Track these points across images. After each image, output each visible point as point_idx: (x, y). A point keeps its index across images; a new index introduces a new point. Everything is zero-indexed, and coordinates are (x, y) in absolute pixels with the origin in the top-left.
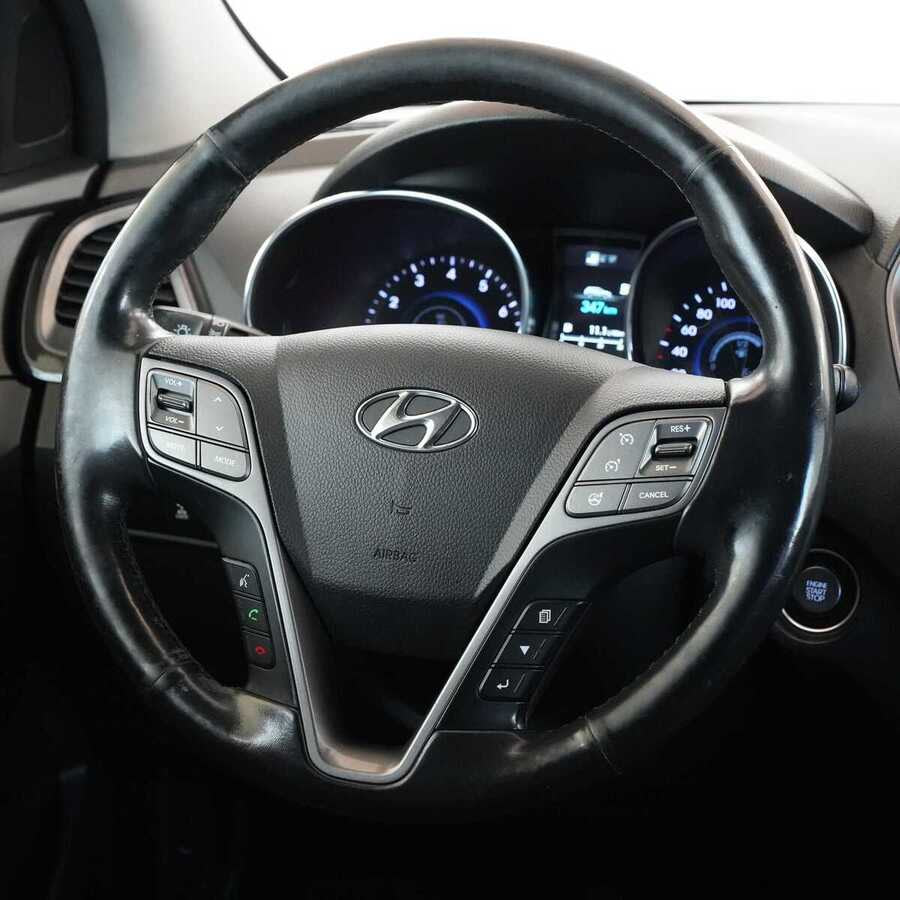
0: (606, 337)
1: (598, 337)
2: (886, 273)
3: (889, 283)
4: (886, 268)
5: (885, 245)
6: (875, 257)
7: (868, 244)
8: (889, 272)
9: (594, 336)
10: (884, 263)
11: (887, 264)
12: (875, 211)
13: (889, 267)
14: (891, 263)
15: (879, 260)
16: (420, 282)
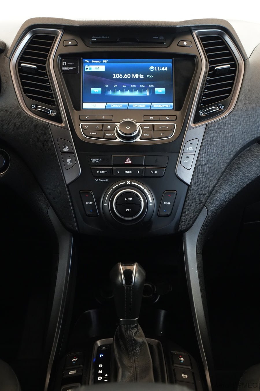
2: (9, 60)
3: (11, 63)
4: (9, 59)
5: (8, 51)
6: (6, 56)
7: (4, 52)
8: (10, 60)
10: (9, 57)
11: (10, 57)
12: (6, 44)
13: (10, 58)
14: (11, 57)
15: (7, 56)
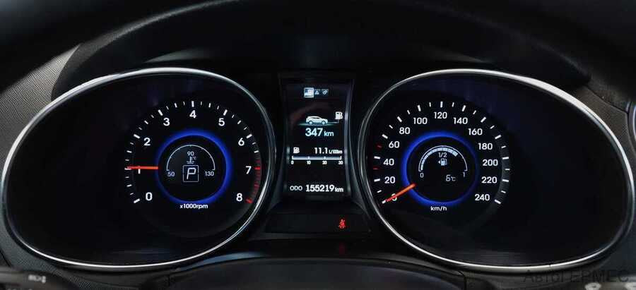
0: (328, 155)
1: (322, 155)
9: (318, 155)
16: (168, 122)
